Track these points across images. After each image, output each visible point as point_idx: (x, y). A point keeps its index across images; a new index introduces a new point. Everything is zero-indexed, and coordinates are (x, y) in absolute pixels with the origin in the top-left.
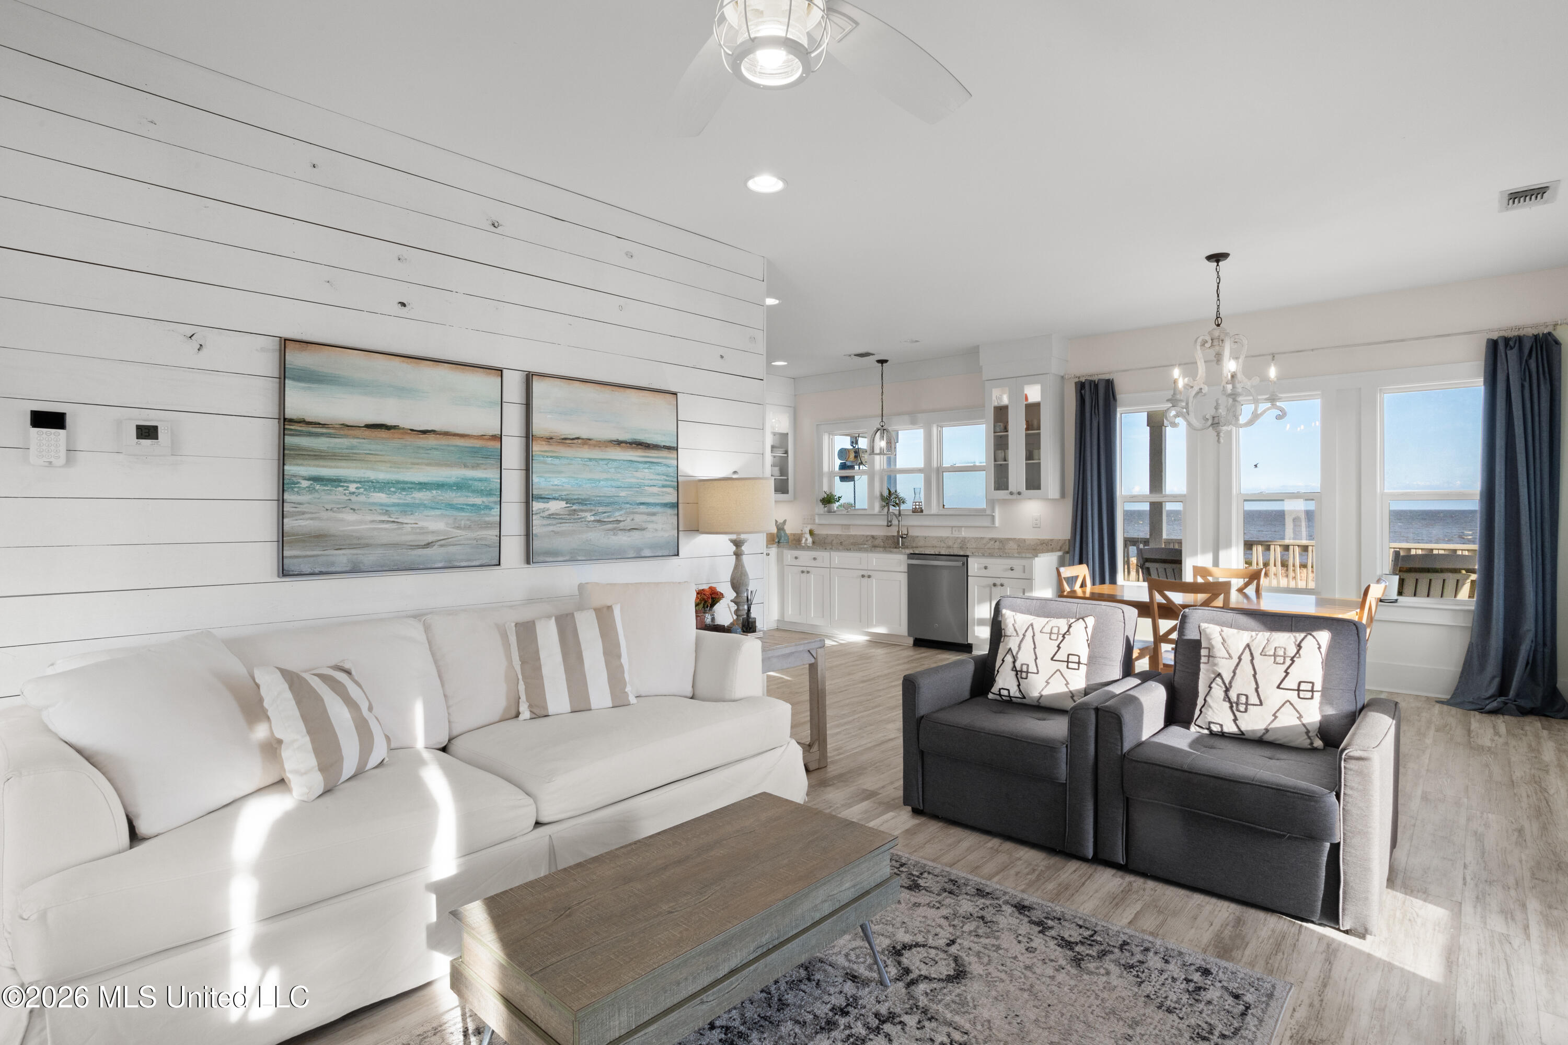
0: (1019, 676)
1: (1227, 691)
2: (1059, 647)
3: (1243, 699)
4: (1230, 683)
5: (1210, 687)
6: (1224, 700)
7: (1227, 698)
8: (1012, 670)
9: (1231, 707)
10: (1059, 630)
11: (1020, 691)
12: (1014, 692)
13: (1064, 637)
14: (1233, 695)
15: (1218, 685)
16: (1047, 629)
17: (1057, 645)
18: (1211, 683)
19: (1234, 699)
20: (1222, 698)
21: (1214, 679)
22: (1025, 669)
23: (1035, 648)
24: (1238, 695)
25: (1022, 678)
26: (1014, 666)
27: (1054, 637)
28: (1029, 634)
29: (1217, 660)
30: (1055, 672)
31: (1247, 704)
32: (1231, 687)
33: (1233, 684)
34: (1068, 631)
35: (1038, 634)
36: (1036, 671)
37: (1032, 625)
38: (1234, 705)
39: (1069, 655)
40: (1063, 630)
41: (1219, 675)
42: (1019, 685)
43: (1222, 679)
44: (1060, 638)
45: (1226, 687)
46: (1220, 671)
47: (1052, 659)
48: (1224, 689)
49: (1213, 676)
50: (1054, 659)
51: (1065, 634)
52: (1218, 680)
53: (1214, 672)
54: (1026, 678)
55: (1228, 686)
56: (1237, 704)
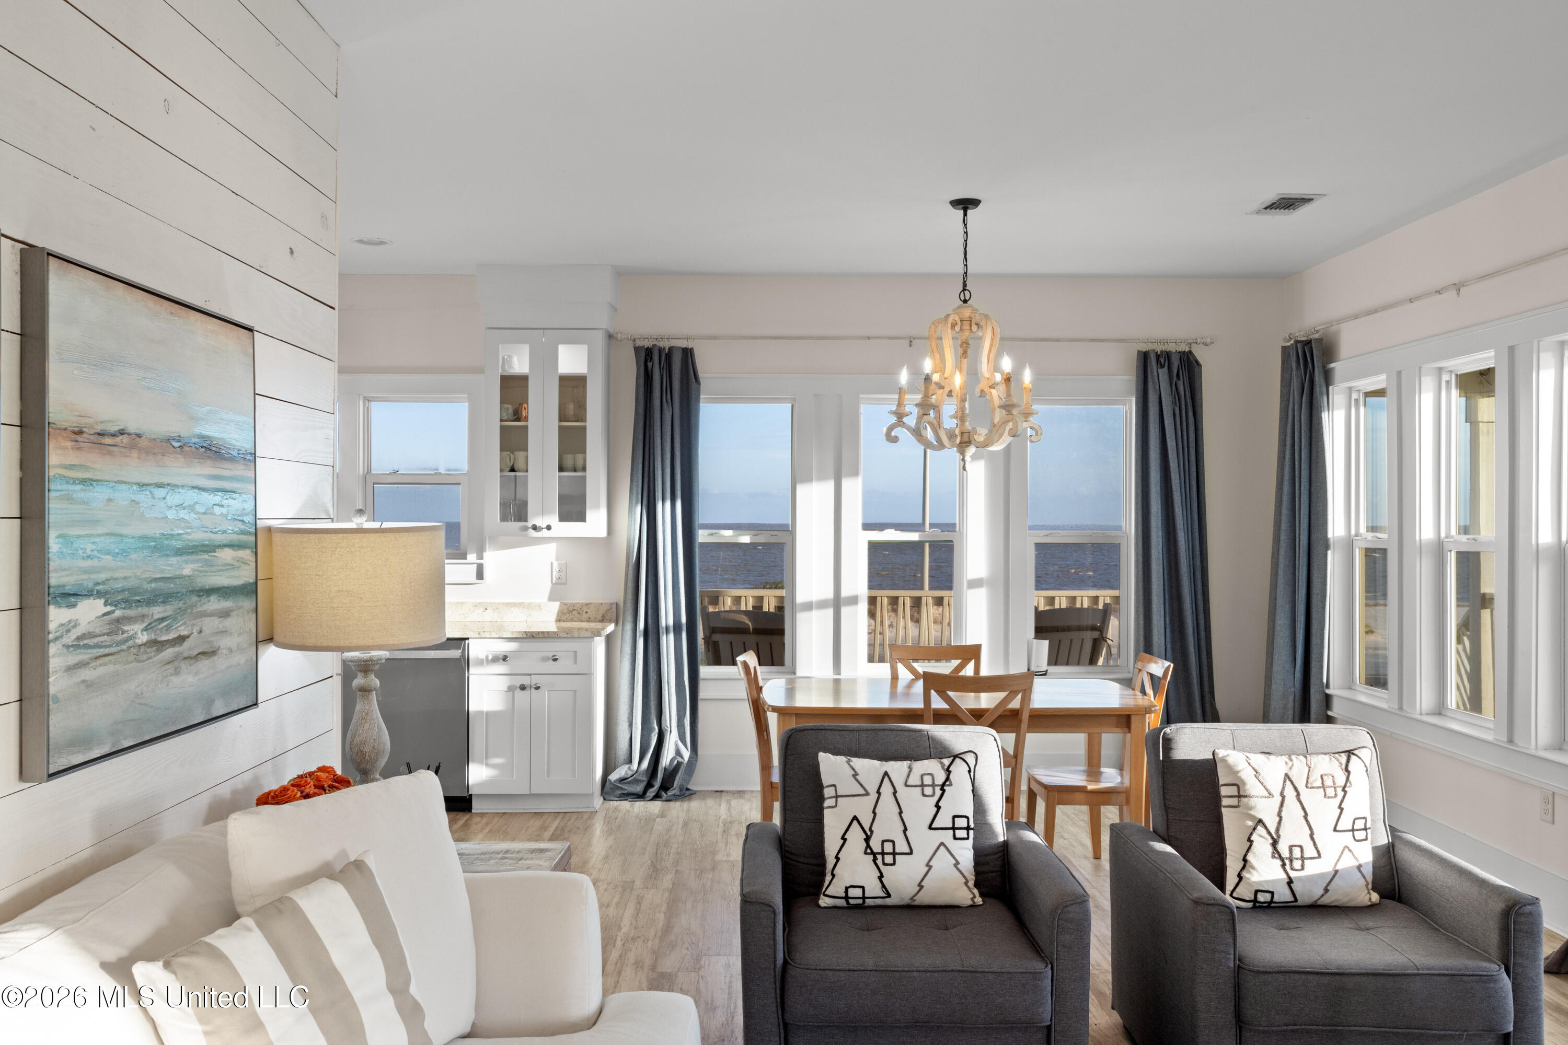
0: (879, 862)
1: (1275, 843)
2: (938, 807)
3: (1297, 853)
4: (1277, 830)
5: (1250, 841)
6: (1273, 857)
7: (1276, 853)
8: (866, 853)
9: (1284, 865)
10: (933, 780)
11: (883, 886)
12: (873, 889)
13: (943, 791)
14: (1283, 848)
15: (1260, 836)
16: (914, 779)
17: (934, 803)
18: (1251, 834)
19: (1285, 853)
20: (1270, 854)
21: (1254, 829)
22: (888, 848)
23: (901, 813)
24: (1291, 848)
25: (884, 864)
26: (868, 846)
27: (928, 791)
28: (887, 789)
29: (1252, 802)
30: (938, 848)
31: (1303, 858)
32: (1279, 836)
33: (1281, 833)
34: (948, 779)
35: (902, 791)
36: (908, 850)
37: (886, 774)
38: (1287, 862)
39: (954, 817)
40: (940, 778)
41: (1260, 821)
42: (881, 877)
43: (1266, 827)
44: (938, 792)
45: (1273, 838)
46: (1260, 816)
47: (930, 828)
48: (1271, 841)
49: (1250, 823)
50: (933, 826)
51: (944, 785)
52: (1260, 829)
53: (1252, 817)
54: (894, 864)
55: (1275, 836)
56: (1291, 861)
